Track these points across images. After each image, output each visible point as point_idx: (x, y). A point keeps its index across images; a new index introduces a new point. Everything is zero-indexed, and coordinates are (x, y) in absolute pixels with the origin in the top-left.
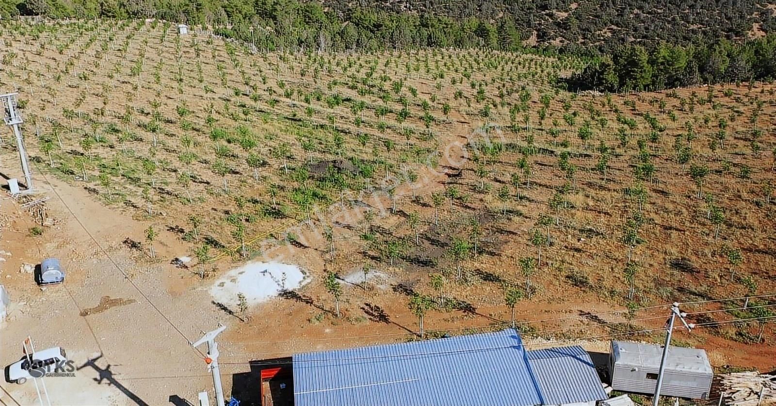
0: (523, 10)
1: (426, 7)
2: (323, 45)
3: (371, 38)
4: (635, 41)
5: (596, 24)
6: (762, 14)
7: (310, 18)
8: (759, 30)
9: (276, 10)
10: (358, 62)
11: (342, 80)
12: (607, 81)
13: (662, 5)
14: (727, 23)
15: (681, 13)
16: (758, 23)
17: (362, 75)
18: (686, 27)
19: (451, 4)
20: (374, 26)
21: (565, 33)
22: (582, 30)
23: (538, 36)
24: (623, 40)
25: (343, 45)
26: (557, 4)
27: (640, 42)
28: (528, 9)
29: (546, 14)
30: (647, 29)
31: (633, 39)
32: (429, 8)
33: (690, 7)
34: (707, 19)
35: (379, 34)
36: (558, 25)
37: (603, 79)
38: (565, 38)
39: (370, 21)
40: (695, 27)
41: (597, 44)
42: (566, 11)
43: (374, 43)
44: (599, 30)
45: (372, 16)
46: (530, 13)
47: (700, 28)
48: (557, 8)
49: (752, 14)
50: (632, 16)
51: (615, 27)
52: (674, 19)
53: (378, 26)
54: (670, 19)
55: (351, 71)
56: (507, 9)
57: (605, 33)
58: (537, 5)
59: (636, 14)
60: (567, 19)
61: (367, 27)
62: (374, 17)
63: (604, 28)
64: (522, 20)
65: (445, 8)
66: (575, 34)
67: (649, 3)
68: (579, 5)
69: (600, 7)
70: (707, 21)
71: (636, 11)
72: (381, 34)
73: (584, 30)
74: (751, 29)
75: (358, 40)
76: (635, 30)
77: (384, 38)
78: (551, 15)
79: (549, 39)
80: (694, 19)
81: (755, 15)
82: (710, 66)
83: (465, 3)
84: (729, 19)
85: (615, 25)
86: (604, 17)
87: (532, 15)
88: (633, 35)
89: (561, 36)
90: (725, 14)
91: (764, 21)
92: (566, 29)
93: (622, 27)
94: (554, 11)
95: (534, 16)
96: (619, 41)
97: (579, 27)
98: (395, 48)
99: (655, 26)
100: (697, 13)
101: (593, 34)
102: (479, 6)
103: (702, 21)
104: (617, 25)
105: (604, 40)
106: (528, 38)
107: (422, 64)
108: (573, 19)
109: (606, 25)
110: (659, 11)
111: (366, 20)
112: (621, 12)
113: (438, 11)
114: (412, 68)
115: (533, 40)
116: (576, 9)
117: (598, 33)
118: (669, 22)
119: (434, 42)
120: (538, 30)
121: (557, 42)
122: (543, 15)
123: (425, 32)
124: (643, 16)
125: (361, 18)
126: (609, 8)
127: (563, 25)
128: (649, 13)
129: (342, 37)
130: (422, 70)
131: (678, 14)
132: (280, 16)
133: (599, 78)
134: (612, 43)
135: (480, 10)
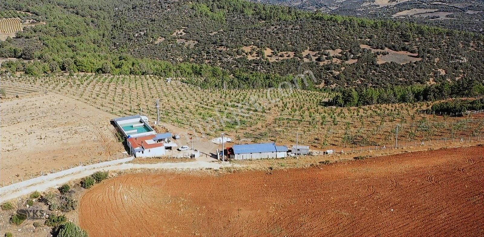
0: (318, 70)
1: (270, 68)
2: (225, 87)
3: (244, 84)
5: (353, 77)
6: (435, 73)
7: (215, 74)
8: (433, 81)
9: (201, 71)
10: (240, 94)
11: (234, 100)
12: (339, 102)
13: (386, 69)
14: (417, 78)
15: (395, 72)
16: (432, 78)
17: (242, 98)
18: (397, 79)
19: (282, 67)
20: (245, 79)
23: (325, 83)
24: (366, 85)
25: (233, 87)
26: (335, 68)
27: (374, 86)
28: (320, 70)
29: (329, 72)
30: (378, 80)
31: (371, 85)
32: (272, 69)
33: (399, 70)
34: (407, 75)
35: (247, 82)
36: (335, 77)
37: (337, 101)
39: (243, 77)
40: (401, 79)
41: (354, 87)
42: (339, 71)
43: (246, 86)
44: (355, 80)
45: (244, 74)
46: (321, 72)
47: (404, 80)
48: (334, 69)
49: (430, 73)
50: (371, 74)
51: (362, 79)
52: (391, 75)
53: (247, 79)
54: (389, 76)
55: (237, 97)
56: (310, 69)
57: (358, 82)
58: (325, 68)
59: (373, 73)
60: (339, 75)
61: (242, 79)
62: (245, 75)
64: (317, 75)
65: (280, 69)
66: (343, 82)
67: (379, 68)
68: (346, 68)
69: (356, 69)
70: (407, 77)
71: (373, 71)
73: (347, 80)
74: (428, 80)
75: (239, 85)
76: (372, 80)
77: (249, 84)
78: (332, 73)
79: (330, 84)
80: (401, 76)
81: (431, 74)
82: (382, 97)
83: (289, 66)
84: (419, 76)
86: (358, 74)
87: (322, 73)
88: (371, 83)
89: (336, 83)
90: (416, 74)
91: (435, 77)
92: (339, 80)
93: (366, 79)
94: (333, 71)
95: (323, 73)
96: (364, 85)
97: (345, 78)
98: (254, 88)
99: (382, 79)
100: (403, 73)
101: (352, 82)
102: (296, 68)
103: (405, 76)
104: (364, 78)
105: (357, 85)
106: (320, 84)
107: (265, 95)
108: (342, 75)
109: (358, 78)
110: (384, 71)
112: (366, 72)
113: (276, 70)
114: (260, 96)
115: (322, 85)
116: (344, 70)
118: (389, 77)
120: (325, 80)
121: (334, 86)
122: (327, 73)
123: (267, 81)
124: (376, 74)
125: (239, 75)
127: (337, 78)
128: (379, 72)
129: (232, 84)
130: (265, 97)
131: (393, 73)
132: (203, 73)
133: (335, 101)
135: (297, 70)
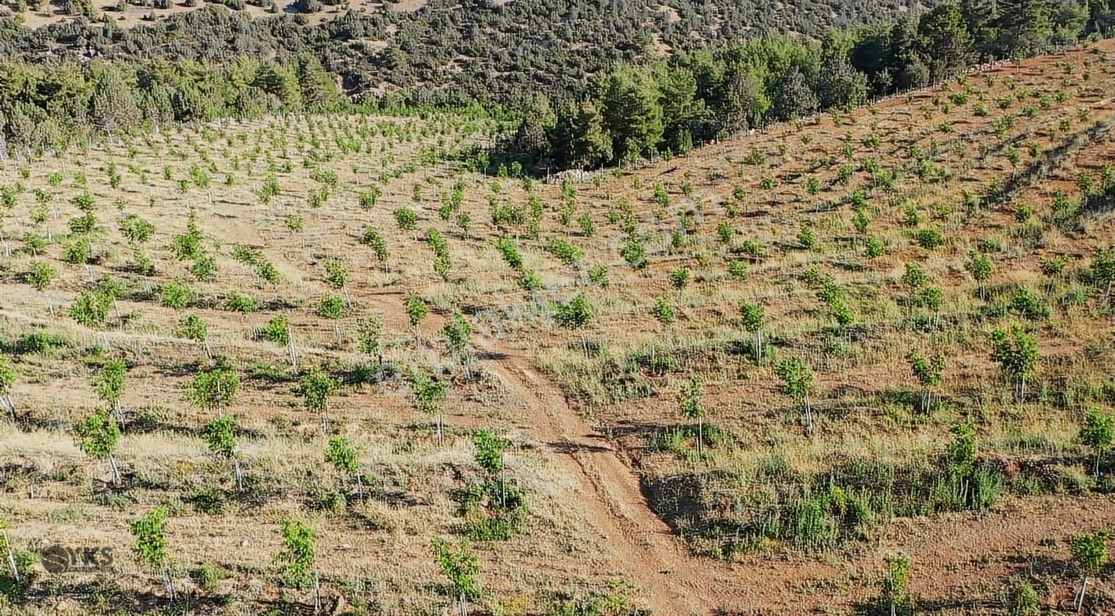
1: (129, 52)
3: (41, 117)
4: (501, 76)
5: (434, 54)
6: (657, 20)
8: (661, 42)
13: (525, 17)
14: (619, 36)
15: (554, 27)
16: (656, 32)
18: (566, 47)
19: (177, 43)
20: (41, 90)
21: (390, 74)
22: (415, 66)
23: (347, 84)
24: (483, 75)
26: (365, 29)
27: (509, 77)
28: (317, 40)
29: (352, 47)
30: (512, 55)
31: (498, 74)
33: (563, 17)
34: (591, 33)
35: (57, 107)
36: (375, 62)
37: (588, 143)
38: (394, 83)
39: (27, 82)
40: (578, 46)
41: (445, 86)
42: (382, 39)
44: (442, 64)
45: (29, 71)
47: (587, 47)
48: (366, 35)
49: (645, 20)
50: (485, 38)
51: (465, 58)
52: (547, 37)
53: (48, 89)
54: (541, 37)
56: (282, 43)
57: (453, 67)
58: (331, 34)
59: (490, 35)
60: (388, 50)
61: (23, 94)
63: (449, 60)
65: (170, 51)
66: (406, 74)
67: (504, 17)
68: (400, 27)
69: (433, 28)
70: (592, 36)
71: (489, 30)
72: (64, 105)
73: (418, 66)
74: (650, 42)
76: (497, 59)
77: (74, 116)
78: (360, 48)
79: (367, 87)
80: (575, 34)
81: (649, 22)
83: (202, 38)
84: (621, 30)
85: (464, 54)
86: (444, 42)
87: (328, 50)
88: (495, 67)
89: (385, 80)
90: (614, 24)
91: (662, 30)
92: (390, 68)
93: (475, 56)
94: (363, 40)
95: (332, 51)
96: (477, 78)
97: (409, 62)
99: (524, 50)
100: (576, 26)
101: (435, 72)
102: (231, 43)
103: (586, 36)
104: (467, 53)
105: (454, 79)
108: (397, 50)
109: (450, 54)
110: (522, 27)
111: (13, 82)
112: (467, 32)
113: (156, 56)
116: (396, 34)
117: (441, 69)
119: (188, 112)
120: (344, 74)
121: (381, 91)
122: (345, 48)
124: (501, 36)
126: (448, 27)
127: (384, 62)
128: (507, 31)
131: (550, 29)
134: (468, 82)
135: (234, 49)
